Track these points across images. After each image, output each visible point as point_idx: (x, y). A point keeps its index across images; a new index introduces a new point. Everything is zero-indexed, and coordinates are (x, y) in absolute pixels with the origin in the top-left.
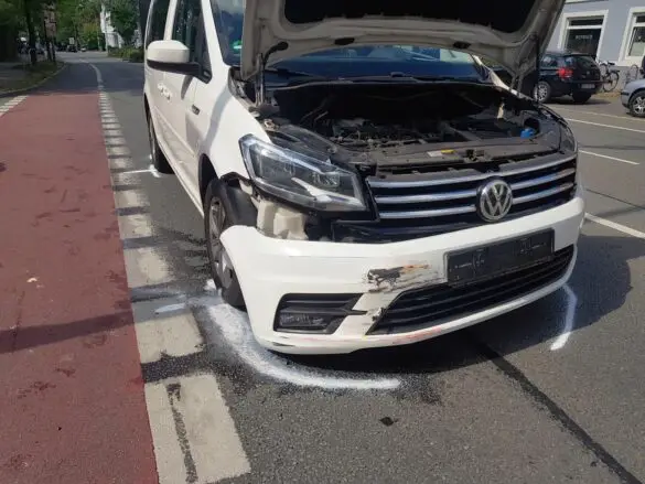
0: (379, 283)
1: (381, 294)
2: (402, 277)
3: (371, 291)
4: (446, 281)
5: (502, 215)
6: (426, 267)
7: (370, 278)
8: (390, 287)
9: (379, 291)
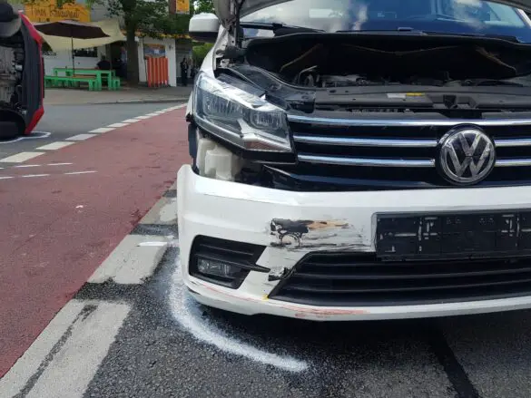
0: (282, 236)
1: (284, 250)
2: (310, 234)
3: (273, 245)
4: (372, 249)
5: (475, 178)
6: (345, 226)
7: (273, 228)
8: (295, 244)
9: (281, 245)
